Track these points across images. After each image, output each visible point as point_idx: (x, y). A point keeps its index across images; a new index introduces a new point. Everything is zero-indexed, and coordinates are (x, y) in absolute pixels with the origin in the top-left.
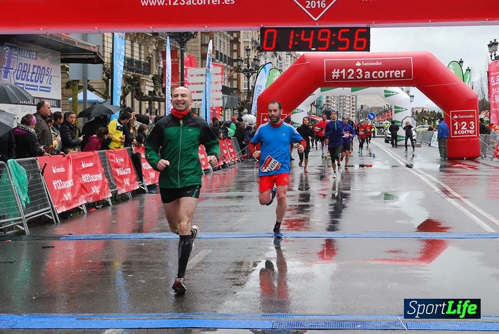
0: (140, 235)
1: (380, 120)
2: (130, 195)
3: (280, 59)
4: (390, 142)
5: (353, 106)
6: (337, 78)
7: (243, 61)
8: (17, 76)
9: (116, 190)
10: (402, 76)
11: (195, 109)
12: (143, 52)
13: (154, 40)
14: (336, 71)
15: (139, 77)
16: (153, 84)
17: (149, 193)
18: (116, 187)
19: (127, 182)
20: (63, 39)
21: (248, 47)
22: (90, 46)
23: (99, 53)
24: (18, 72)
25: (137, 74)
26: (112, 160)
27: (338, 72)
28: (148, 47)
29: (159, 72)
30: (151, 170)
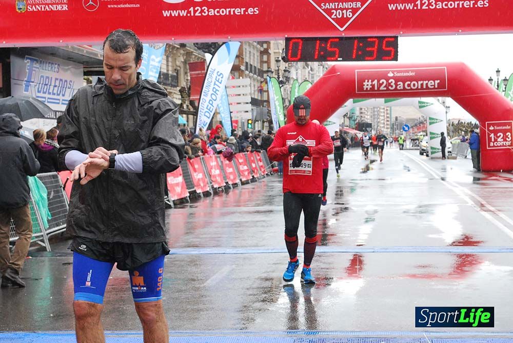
1: (416, 132)
3: (312, 70)
4: (425, 154)
5: (388, 117)
6: (369, 89)
7: (272, 72)
8: (38, 89)
10: (436, 86)
12: (170, 64)
13: (182, 52)
14: (368, 82)
16: (180, 97)
17: (175, 208)
20: (85, 51)
21: (278, 58)
24: (39, 85)
27: (370, 83)
28: (176, 59)
29: (187, 85)
30: (177, 184)
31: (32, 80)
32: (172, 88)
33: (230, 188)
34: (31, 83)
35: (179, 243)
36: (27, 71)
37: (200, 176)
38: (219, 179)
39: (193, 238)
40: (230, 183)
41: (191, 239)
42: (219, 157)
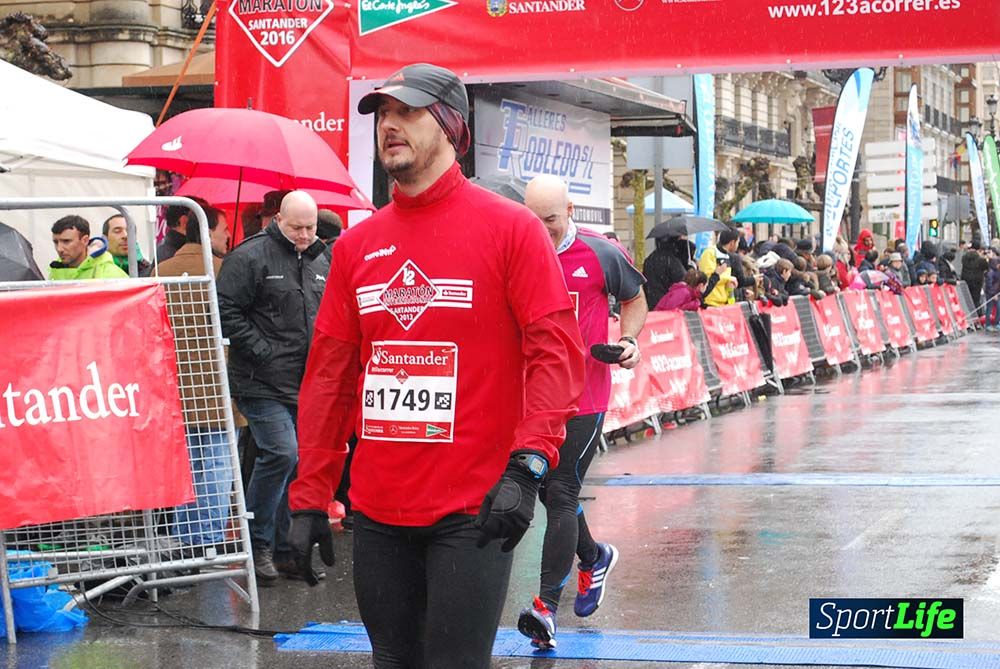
0: (767, 478)
2: (747, 399)
7: (980, 125)
8: (525, 164)
9: (717, 387)
11: (881, 224)
12: (775, 111)
13: (799, 87)
15: (767, 162)
16: (795, 176)
17: (786, 394)
18: (719, 381)
19: (740, 371)
20: (614, 89)
22: (668, 101)
23: (685, 115)
24: (527, 156)
25: (763, 156)
26: (710, 328)
28: (786, 102)
29: (808, 152)
30: (790, 348)
31: (515, 146)
32: (779, 159)
33: (894, 355)
34: (512, 152)
35: (796, 463)
36: (506, 128)
37: (835, 331)
38: (872, 338)
39: (824, 453)
40: (895, 345)
41: (818, 455)
42: (874, 294)
